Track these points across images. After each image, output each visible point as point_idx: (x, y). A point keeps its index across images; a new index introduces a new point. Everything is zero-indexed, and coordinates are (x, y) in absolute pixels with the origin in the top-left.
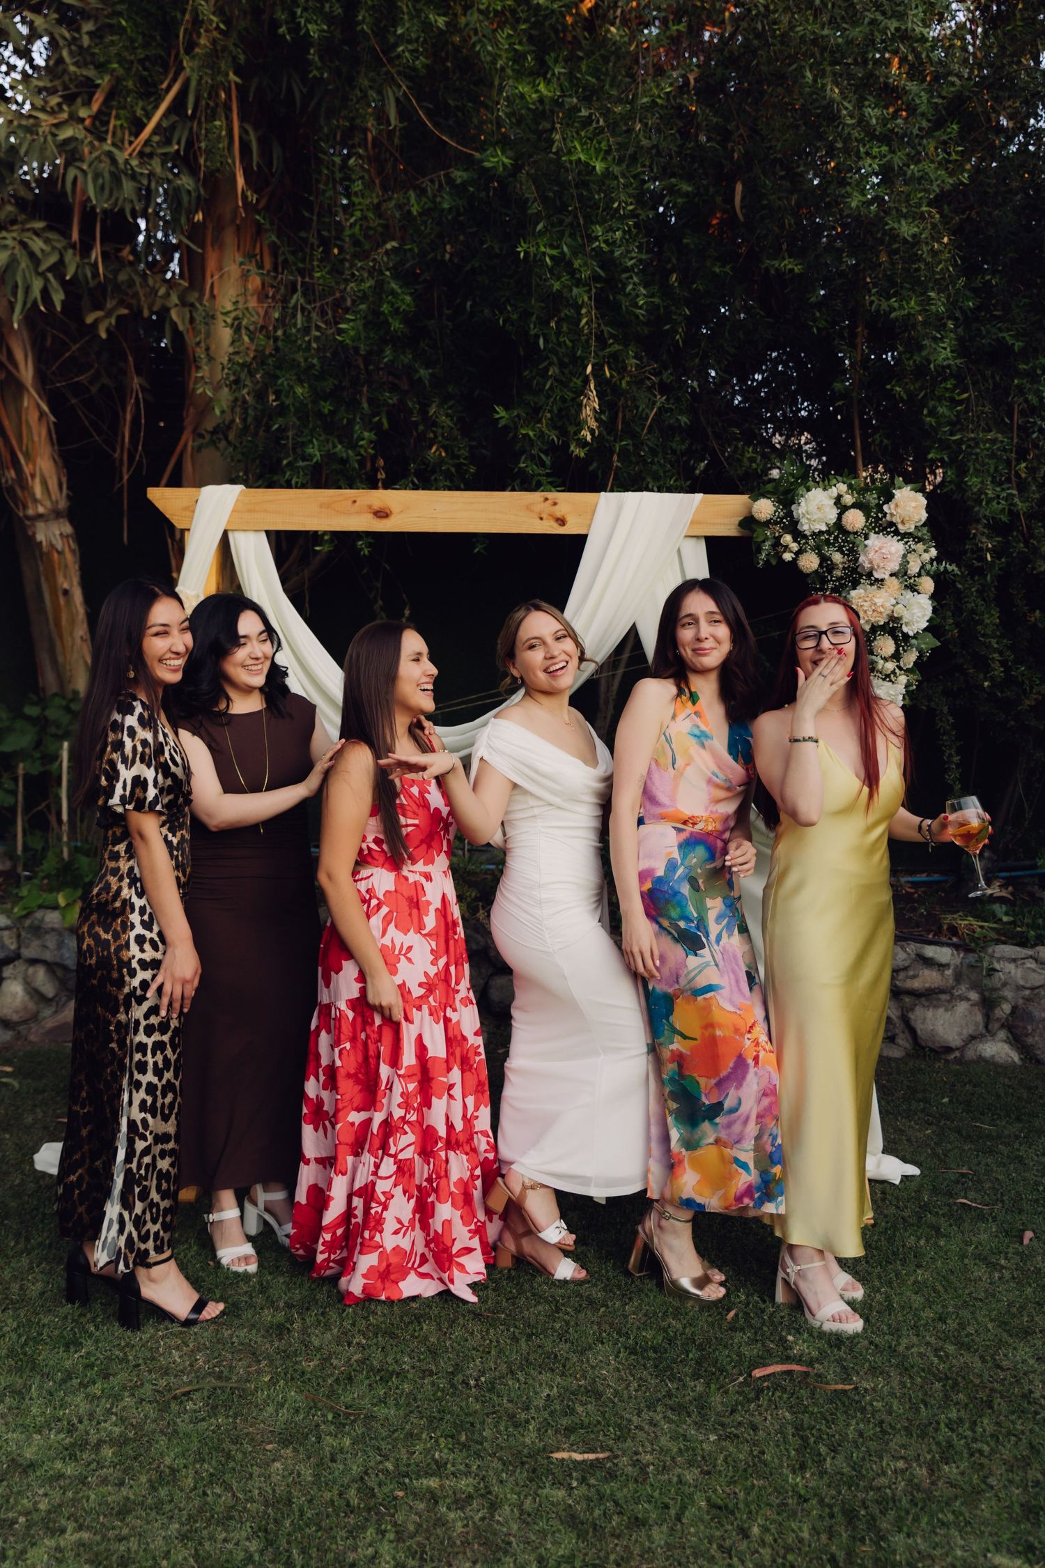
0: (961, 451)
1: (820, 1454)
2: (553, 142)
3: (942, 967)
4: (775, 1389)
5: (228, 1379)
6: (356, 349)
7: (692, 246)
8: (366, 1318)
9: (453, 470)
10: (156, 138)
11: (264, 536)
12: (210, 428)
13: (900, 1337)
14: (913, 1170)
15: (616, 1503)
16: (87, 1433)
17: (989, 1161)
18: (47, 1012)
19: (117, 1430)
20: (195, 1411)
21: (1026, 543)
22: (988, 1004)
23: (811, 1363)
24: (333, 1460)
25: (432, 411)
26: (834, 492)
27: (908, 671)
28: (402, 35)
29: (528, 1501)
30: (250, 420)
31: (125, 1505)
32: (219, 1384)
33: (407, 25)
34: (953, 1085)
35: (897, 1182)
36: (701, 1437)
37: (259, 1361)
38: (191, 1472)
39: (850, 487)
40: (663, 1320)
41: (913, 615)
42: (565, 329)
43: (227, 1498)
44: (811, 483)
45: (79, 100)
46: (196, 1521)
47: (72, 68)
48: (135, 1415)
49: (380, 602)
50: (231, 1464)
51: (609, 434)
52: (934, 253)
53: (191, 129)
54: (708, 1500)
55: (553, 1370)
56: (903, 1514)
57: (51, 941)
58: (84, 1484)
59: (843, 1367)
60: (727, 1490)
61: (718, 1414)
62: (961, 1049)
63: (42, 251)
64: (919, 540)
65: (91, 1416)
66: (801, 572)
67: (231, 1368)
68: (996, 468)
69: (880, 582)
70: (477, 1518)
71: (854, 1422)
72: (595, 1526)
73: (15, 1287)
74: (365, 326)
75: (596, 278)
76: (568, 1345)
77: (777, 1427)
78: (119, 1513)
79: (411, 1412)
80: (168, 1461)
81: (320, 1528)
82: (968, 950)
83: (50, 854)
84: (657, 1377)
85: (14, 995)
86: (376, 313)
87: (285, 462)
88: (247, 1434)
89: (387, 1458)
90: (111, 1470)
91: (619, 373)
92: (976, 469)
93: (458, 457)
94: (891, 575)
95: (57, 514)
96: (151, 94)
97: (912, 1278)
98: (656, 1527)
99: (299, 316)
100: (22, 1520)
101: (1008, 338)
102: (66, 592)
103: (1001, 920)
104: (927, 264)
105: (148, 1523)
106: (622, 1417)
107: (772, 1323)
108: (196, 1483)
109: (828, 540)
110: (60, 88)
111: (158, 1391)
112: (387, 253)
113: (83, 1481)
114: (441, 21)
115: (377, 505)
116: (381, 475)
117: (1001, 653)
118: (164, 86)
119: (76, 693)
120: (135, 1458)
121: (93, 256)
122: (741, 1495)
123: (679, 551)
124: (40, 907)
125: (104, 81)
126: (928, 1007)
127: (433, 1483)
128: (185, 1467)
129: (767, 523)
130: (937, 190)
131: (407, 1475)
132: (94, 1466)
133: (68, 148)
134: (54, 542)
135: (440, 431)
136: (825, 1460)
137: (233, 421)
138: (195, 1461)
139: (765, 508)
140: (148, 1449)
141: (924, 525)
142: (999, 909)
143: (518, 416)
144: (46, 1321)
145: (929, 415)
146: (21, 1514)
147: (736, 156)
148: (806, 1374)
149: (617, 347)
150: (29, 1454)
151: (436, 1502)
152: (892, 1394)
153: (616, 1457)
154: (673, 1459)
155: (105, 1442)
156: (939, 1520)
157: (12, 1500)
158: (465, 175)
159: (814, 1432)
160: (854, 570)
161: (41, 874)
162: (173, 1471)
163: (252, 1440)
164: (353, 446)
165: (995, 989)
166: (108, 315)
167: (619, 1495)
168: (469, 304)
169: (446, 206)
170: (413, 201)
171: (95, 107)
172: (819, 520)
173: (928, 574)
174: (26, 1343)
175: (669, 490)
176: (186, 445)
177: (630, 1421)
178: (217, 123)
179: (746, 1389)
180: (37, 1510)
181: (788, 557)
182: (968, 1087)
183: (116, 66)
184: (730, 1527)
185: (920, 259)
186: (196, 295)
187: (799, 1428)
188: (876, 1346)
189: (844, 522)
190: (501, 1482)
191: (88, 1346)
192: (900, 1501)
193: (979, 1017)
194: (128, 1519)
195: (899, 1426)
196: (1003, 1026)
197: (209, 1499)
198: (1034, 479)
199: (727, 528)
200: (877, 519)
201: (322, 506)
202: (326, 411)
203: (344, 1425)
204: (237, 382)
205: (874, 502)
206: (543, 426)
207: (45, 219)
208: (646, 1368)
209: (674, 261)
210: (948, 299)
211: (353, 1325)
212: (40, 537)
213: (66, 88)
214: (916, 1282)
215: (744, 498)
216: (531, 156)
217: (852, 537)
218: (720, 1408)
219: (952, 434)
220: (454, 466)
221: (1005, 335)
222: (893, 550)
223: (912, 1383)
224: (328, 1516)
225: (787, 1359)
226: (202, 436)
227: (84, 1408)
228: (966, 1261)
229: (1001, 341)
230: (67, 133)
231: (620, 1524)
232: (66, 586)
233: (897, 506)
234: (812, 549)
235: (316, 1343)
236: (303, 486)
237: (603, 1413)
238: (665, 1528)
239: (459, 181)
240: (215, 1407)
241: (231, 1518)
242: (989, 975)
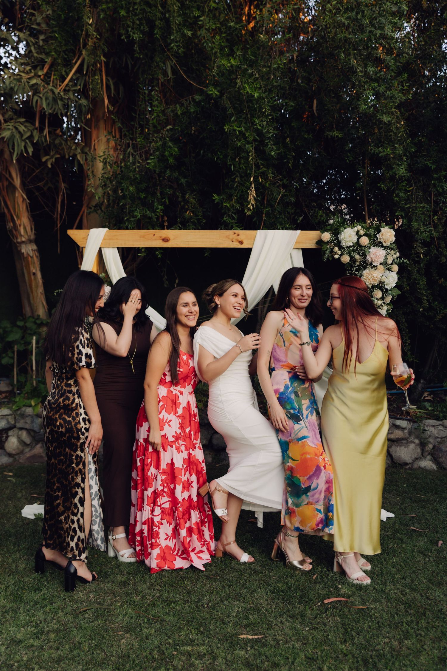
0: (410, 212)
1: (352, 636)
2: (237, 83)
3: (403, 429)
4: (334, 608)
5: (103, 605)
6: (155, 171)
7: (296, 127)
8: (161, 579)
9: (196, 221)
10: (71, 84)
11: (116, 250)
12: (94, 205)
13: (386, 586)
14: (391, 515)
15: (266, 657)
16: (44, 628)
17: (424, 511)
18: (27, 450)
19: (56, 626)
20: (89, 618)
21: (437, 250)
22: (423, 444)
23: (348, 597)
24: (147, 639)
25: (187, 197)
26: (356, 229)
27: (387, 304)
28: (173, 39)
29: (229, 656)
30: (111, 201)
31: (59, 658)
32: (99, 606)
33: (175, 35)
34: (408, 479)
35: (385, 520)
36: (302, 629)
37: (116, 597)
38: (87, 644)
39: (363, 227)
40: (286, 579)
41: (389, 281)
42: (242, 162)
43: (102, 655)
44: (346, 226)
45: (39, 68)
46: (89, 665)
47: (35, 55)
48: (64, 620)
49: (166, 277)
50: (104, 641)
51: (261, 205)
52: (397, 128)
53: (85, 80)
54: (305, 655)
55: (239, 600)
56: (388, 661)
57: (28, 420)
58: (42, 649)
59: (362, 599)
60: (313, 651)
61: (309, 619)
62: (412, 464)
63: (24, 130)
64: (392, 249)
65: (45, 620)
66: (342, 263)
67: (104, 600)
68: (425, 219)
69: (375, 267)
70: (207, 663)
71: (367, 622)
72: (257, 667)
73: (14, 566)
74: (158, 161)
75: (255, 140)
76: (246, 590)
77: (334, 624)
78: (57, 661)
79: (180, 618)
80: (77, 639)
81: (141, 668)
82: (414, 422)
83: (28, 384)
84: (283, 603)
85: (13, 443)
86: (163, 156)
87: (125, 219)
88: (111, 628)
89: (169, 637)
90: (54, 643)
91: (265, 180)
92: (416, 220)
93: (198, 216)
94: (380, 264)
95: (30, 241)
96: (68, 65)
97: (391, 561)
98: (283, 667)
99: (131, 157)
100: (16, 664)
101: (429, 164)
102: (34, 274)
103: (428, 409)
104: (394, 133)
105: (69, 666)
106: (269, 620)
107: (332, 580)
108: (89, 648)
109: (353, 249)
110: (30, 63)
111: (73, 610)
112: (167, 130)
113: (42, 648)
114: (189, 33)
115: (164, 236)
116: (166, 224)
117: (427, 297)
118: (74, 61)
119: (39, 316)
120: (64, 638)
121: (45, 134)
122: (319, 653)
123: (291, 254)
124: (24, 406)
125: (49, 60)
126: (397, 446)
127: (189, 648)
128: (85, 642)
129: (328, 243)
130: (399, 102)
131: (178, 645)
132: (46, 641)
133: (34, 88)
134: (29, 253)
135: (190, 205)
136: (355, 638)
137: (104, 202)
138: (89, 639)
139: (327, 236)
140: (69, 634)
141: (394, 243)
142: (427, 405)
143: (223, 198)
144: (26, 580)
145: (396, 196)
146: (16, 662)
147: (314, 88)
148: (347, 602)
149: (264, 169)
150: (19, 636)
151: (190, 656)
152: (383, 610)
153: (266, 637)
154: (290, 638)
155: (51, 631)
156: (403, 664)
157: (12, 656)
158: (200, 98)
159: (350, 626)
160: (365, 262)
161: (24, 392)
162: (80, 643)
163: (113, 630)
164: (154, 212)
165: (426, 438)
166: (52, 158)
167: (267, 653)
168: (202, 151)
169: (192, 110)
170: (178, 109)
171: (45, 70)
172: (350, 241)
173: (396, 263)
174: (18, 589)
175: (287, 229)
176: (84, 212)
177: (272, 622)
178: (97, 77)
179: (321, 608)
180: (23, 660)
181: (336, 257)
182: (415, 480)
183: (53, 53)
184: (314, 667)
185: (392, 131)
186: (88, 149)
187: (343, 625)
188: (376, 590)
189: (360, 242)
190: (218, 648)
191: (44, 591)
192: (387, 656)
193: (419, 450)
194: (61, 664)
195: (386, 624)
196: (429, 454)
197: (95, 655)
198: (441, 223)
199: (311, 245)
200: (374, 240)
201: (141, 237)
202: (142, 197)
203: (152, 624)
204: (105, 185)
205: (372, 233)
206: (233, 202)
207: (25, 118)
208: (279, 599)
209: (288, 133)
210: (403, 147)
211: (156, 581)
212: (23, 251)
213: (33, 63)
214: (393, 562)
215: (318, 232)
216: (227, 89)
217: (363, 248)
218: (310, 616)
219: (406, 205)
220: (196, 219)
221: (428, 162)
222: (381, 253)
223: (391, 605)
224: (145, 662)
225: (339, 595)
226: (91, 208)
227: (42, 617)
228: (414, 554)
229: (426, 165)
230: (34, 81)
231: (268, 666)
232: (34, 271)
233: (382, 235)
234: (347, 253)
235: (140, 589)
236: (133, 229)
237: (261, 618)
238: (287, 667)
239: (197, 100)
240: (97, 616)
241: (104, 663)
242: (423, 433)
